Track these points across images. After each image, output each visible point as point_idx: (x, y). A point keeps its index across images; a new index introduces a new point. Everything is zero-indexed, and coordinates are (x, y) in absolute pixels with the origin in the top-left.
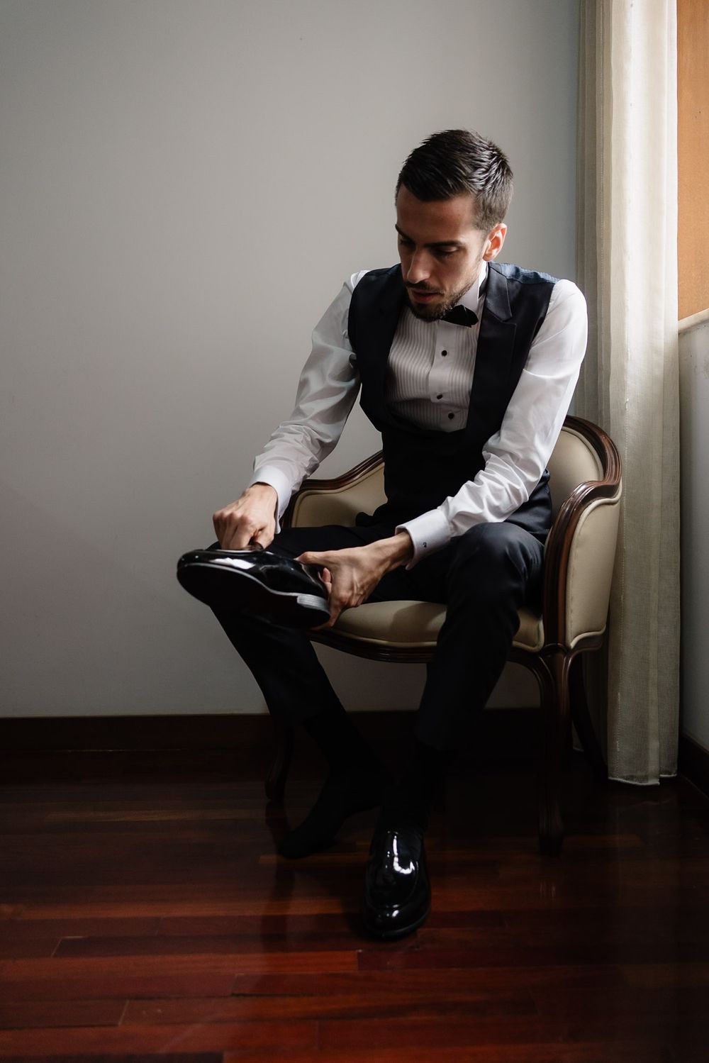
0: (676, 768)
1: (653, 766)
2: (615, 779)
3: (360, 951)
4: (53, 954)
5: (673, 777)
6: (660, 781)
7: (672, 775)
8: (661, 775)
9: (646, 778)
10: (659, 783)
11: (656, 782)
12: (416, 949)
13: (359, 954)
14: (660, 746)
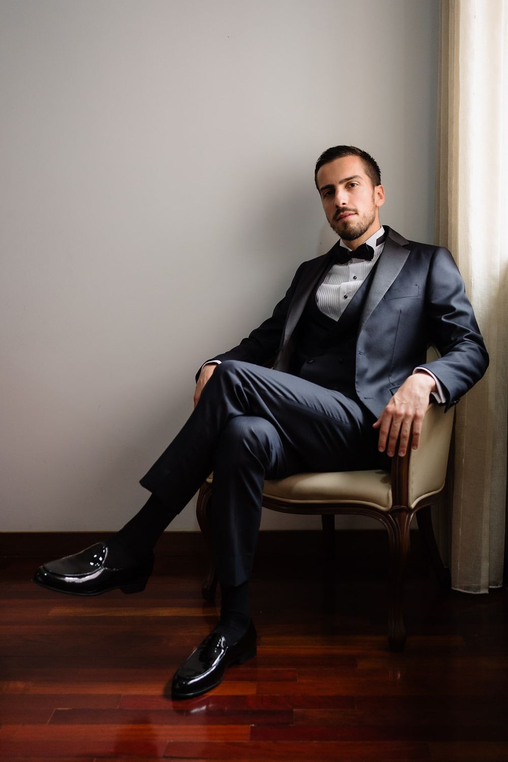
0: (502, 581)
1: (484, 580)
2: (456, 589)
3: (253, 725)
4: (49, 721)
5: (500, 588)
6: (489, 591)
7: (499, 587)
8: (491, 587)
9: (479, 588)
10: (488, 592)
11: (486, 591)
12: (291, 725)
13: (252, 727)
14: (490, 565)
